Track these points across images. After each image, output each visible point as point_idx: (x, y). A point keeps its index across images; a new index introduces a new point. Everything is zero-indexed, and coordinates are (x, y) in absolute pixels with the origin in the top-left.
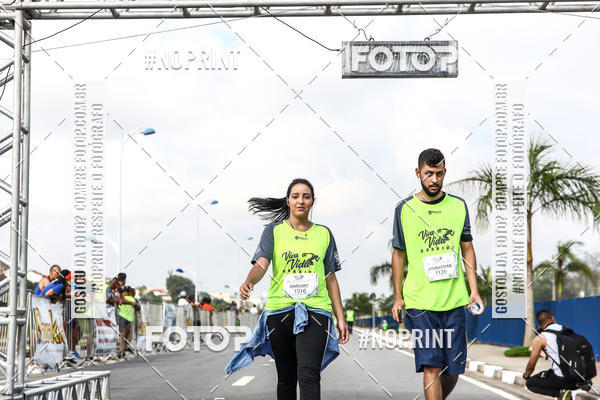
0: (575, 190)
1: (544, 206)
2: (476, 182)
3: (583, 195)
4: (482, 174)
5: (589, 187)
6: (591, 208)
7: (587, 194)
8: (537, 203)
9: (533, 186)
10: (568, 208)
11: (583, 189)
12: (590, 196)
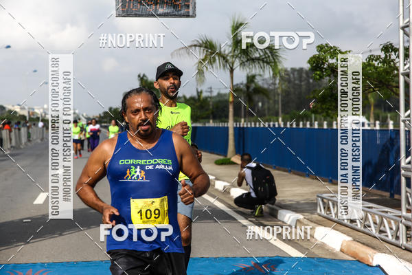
0: (262, 54)
1: (241, 64)
2: (197, 48)
3: (266, 58)
4: (201, 42)
5: (271, 53)
6: (271, 66)
7: (269, 56)
8: (237, 63)
9: (234, 51)
10: (257, 66)
11: (267, 53)
12: (271, 58)
